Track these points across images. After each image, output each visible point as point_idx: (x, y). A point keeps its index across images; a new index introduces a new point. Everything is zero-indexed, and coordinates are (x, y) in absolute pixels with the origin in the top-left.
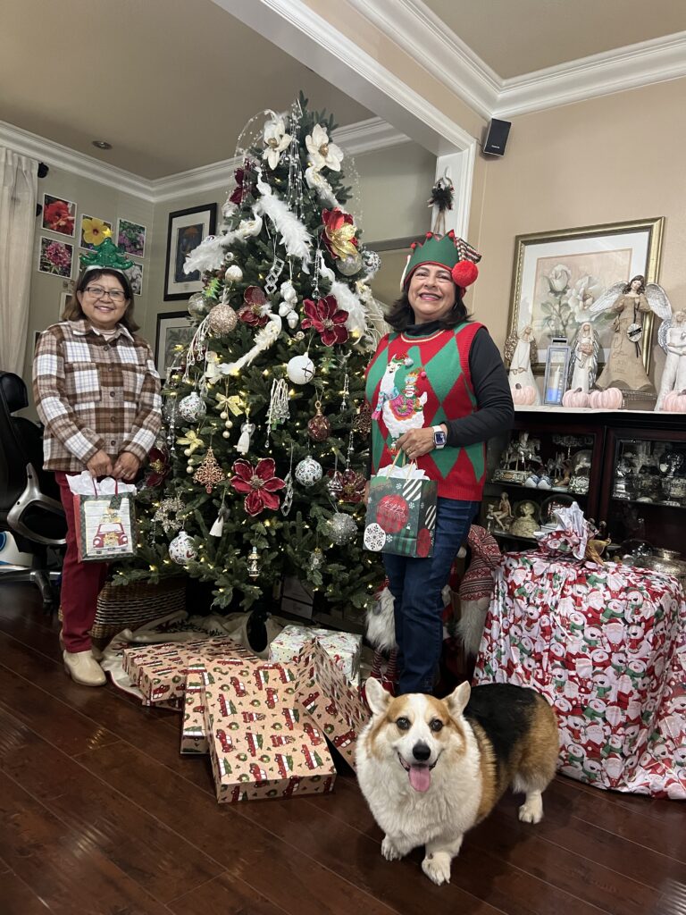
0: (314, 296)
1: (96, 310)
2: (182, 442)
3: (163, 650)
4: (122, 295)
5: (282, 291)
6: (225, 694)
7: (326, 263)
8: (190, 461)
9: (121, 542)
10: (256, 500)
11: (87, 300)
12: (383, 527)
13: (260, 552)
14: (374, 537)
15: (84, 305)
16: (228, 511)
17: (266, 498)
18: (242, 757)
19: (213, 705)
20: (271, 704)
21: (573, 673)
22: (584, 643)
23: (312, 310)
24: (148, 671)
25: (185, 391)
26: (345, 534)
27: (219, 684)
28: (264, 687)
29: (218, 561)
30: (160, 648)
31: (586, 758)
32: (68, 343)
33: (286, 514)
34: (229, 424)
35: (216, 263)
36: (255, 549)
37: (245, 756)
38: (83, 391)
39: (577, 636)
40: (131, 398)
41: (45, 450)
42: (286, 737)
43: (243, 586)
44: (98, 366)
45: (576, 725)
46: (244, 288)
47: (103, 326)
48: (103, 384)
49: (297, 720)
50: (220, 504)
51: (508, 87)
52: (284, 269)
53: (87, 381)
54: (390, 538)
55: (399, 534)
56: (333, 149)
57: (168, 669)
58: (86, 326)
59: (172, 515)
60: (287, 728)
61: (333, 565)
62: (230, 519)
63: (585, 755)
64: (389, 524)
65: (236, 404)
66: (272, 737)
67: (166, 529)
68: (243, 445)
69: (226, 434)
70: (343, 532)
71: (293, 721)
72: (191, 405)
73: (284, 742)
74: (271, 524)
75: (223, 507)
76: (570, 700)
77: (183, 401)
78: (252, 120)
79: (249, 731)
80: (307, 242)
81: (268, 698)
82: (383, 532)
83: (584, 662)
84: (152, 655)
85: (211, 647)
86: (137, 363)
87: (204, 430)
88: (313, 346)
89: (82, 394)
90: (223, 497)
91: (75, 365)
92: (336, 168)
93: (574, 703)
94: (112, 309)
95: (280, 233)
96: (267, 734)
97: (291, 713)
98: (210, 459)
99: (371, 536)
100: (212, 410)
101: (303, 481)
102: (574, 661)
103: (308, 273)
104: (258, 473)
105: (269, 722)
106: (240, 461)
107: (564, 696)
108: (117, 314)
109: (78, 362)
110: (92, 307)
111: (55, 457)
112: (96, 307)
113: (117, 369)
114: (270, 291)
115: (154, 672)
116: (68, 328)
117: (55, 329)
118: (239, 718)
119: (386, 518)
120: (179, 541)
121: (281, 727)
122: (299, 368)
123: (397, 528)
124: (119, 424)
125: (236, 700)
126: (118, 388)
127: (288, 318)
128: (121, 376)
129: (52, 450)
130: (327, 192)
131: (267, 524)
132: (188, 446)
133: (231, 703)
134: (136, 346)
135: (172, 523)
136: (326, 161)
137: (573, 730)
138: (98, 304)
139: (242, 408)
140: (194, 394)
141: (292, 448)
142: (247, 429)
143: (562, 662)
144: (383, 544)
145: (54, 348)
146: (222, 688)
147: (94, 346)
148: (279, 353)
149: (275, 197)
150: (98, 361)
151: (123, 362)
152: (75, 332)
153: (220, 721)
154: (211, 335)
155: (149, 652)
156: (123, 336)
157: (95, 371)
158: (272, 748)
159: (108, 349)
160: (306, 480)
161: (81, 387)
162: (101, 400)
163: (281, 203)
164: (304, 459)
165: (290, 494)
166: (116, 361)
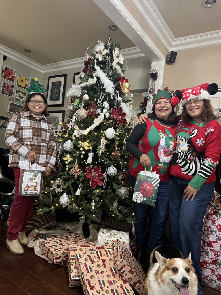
0: (115, 107)
1: (34, 108)
2: (64, 159)
3: (55, 240)
4: (43, 102)
5: (104, 105)
6: (86, 262)
7: (120, 96)
8: (67, 166)
9: (35, 190)
10: (94, 182)
11: (31, 104)
12: (142, 194)
13: (95, 202)
14: (138, 197)
15: (29, 107)
16: (83, 186)
17: (97, 181)
18: (98, 292)
19: (83, 268)
20: (105, 266)
21: (212, 249)
22: (217, 237)
23: (114, 112)
24: (52, 249)
25: (66, 140)
26: (126, 195)
27: (83, 258)
28: (101, 259)
29: (78, 205)
30: (54, 239)
31: (217, 280)
32: (22, 119)
33: (104, 187)
34: (83, 152)
35: (78, 93)
36: (93, 201)
37: (100, 291)
38: (26, 137)
39: (214, 234)
40: (44, 142)
41: (10, 159)
42: (113, 281)
43: (89, 215)
44: (32, 128)
45: (213, 268)
46: (89, 103)
47: (37, 114)
48: (33, 135)
49: (116, 273)
50: (80, 183)
51: (177, 41)
52: (104, 97)
53: (27, 134)
54: (145, 199)
55: (149, 198)
56: (121, 56)
57: (60, 249)
58: (30, 113)
59: (59, 186)
60: (113, 277)
61: (120, 206)
62: (83, 189)
63: (217, 279)
64: (145, 193)
65: (86, 145)
66: (108, 281)
67: (57, 192)
68: (89, 160)
69: (82, 156)
70: (125, 194)
71: (115, 273)
72: (68, 145)
73: (113, 283)
74: (99, 191)
75: (81, 184)
76: (211, 259)
77: (65, 143)
78: (92, 44)
79: (99, 279)
80: (113, 88)
81: (103, 263)
82: (142, 196)
83: (217, 244)
84: (52, 242)
85: (73, 238)
86: (48, 129)
87: (74, 155)
88: (115, 125)
89: (25, 138)
90: (81, 180)
91: (23, 127)
92: (122, 63)
93: (213, 260)
94: (40, 108)
95: (103, 84)
96: (106, 280)
97: (113, 269)
98: (76, 165)
99: (136, 196)
100: (76, 147)
101: (110, 175)
102: (212, 244)
103: (113, 99)
104: (94, 171)
105: (105, 274)
106: (88, 167)
107: (209, 257)
108: (42, 110)
109: (25, 126)
110: (33, 108)
111: (13, 162)
112: (34, 107)
113: (40, 130)
114: (99, 104)
115: (55, 250)
116: (23, 114)
117: (18, 113)
118: (94, 273)
119: (144, 191)
120: (64, 197)
121: (110, 276)
122: (110, 133)
123: (148, 195)
124: (38, 151)
125: (91, 265)
126: (39, 137)
127: (105, 114)
128: (41, 133)
129: (12, 159)
130: (119, 71)
131: (98, 191)
132: (67, 160)
133: (90, 267)
134: (48, 123)
135: (59, 189)
136: (119, 60)
137: (212, 270)
138: (34, 106)
139: (89, 147)
140: (69, 141)
141: (107, 162)
142: (91, 155)
143: (208, 244)
144: (142, 200)
145: (16, 120)
146: (85, 260)
147: (32, 121)
148: (101, 127)
149: (102, 71)
150: (33, 126)
151: (42, 128)
152: (25, 115)
153: (87, 275)
154: (77, 119)
155: (50, 241)
156: (43, 119)
157: (31, 130)
158: (109, 286)
159: (37, 122)
160: (111, 174)
161: (25, 136)
162: (32, 141)
163: (104, 73)
164: (110, 166)
165: (106, 180)
166: (39, 127)
